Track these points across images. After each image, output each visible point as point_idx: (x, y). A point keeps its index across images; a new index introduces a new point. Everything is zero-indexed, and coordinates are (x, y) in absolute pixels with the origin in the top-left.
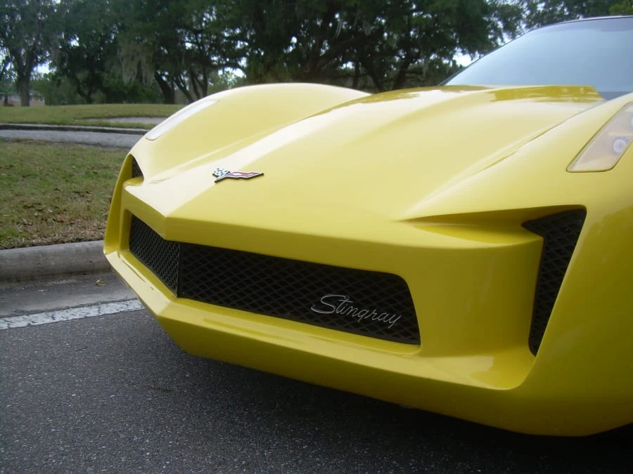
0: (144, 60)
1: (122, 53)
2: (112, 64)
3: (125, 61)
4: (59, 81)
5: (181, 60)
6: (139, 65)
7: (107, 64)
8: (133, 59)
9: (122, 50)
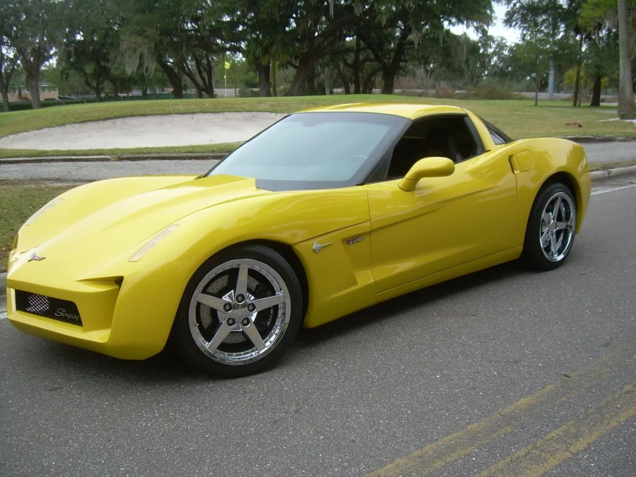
0: (145, 52)
1: (124, 46)
2: (116, 57)
3: (128, 53)
4: (68, 75)
5: (182, 47)
6: (141, 57)
7: (111, 56)
8: (135, 51)
9: (124, 43)
